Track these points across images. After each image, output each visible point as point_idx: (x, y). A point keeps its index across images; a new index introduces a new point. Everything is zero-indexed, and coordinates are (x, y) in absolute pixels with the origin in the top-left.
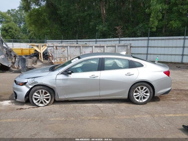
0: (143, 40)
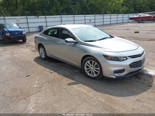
0: (92, 16)
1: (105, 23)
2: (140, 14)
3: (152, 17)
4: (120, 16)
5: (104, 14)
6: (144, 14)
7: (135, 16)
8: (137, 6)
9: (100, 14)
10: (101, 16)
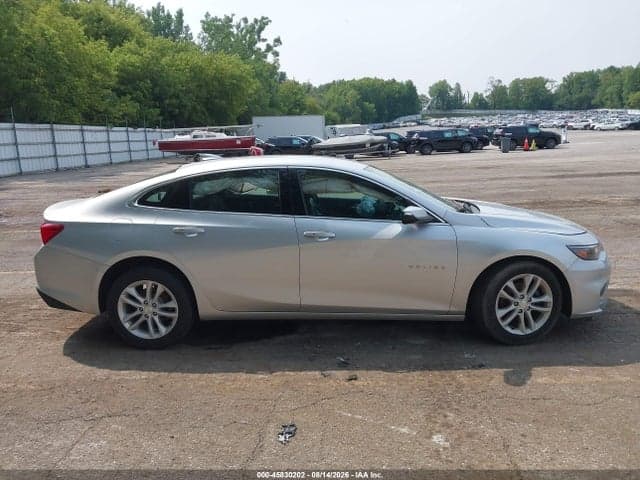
1: (63, 163)
2: (197, 131)
3: (238, 142)
4: (118, 134)
5: (54, 123)
6: (209, 130)
7: (178, 138)
8: (167, 101)
9: (32, 120)
10: (40, 129)
